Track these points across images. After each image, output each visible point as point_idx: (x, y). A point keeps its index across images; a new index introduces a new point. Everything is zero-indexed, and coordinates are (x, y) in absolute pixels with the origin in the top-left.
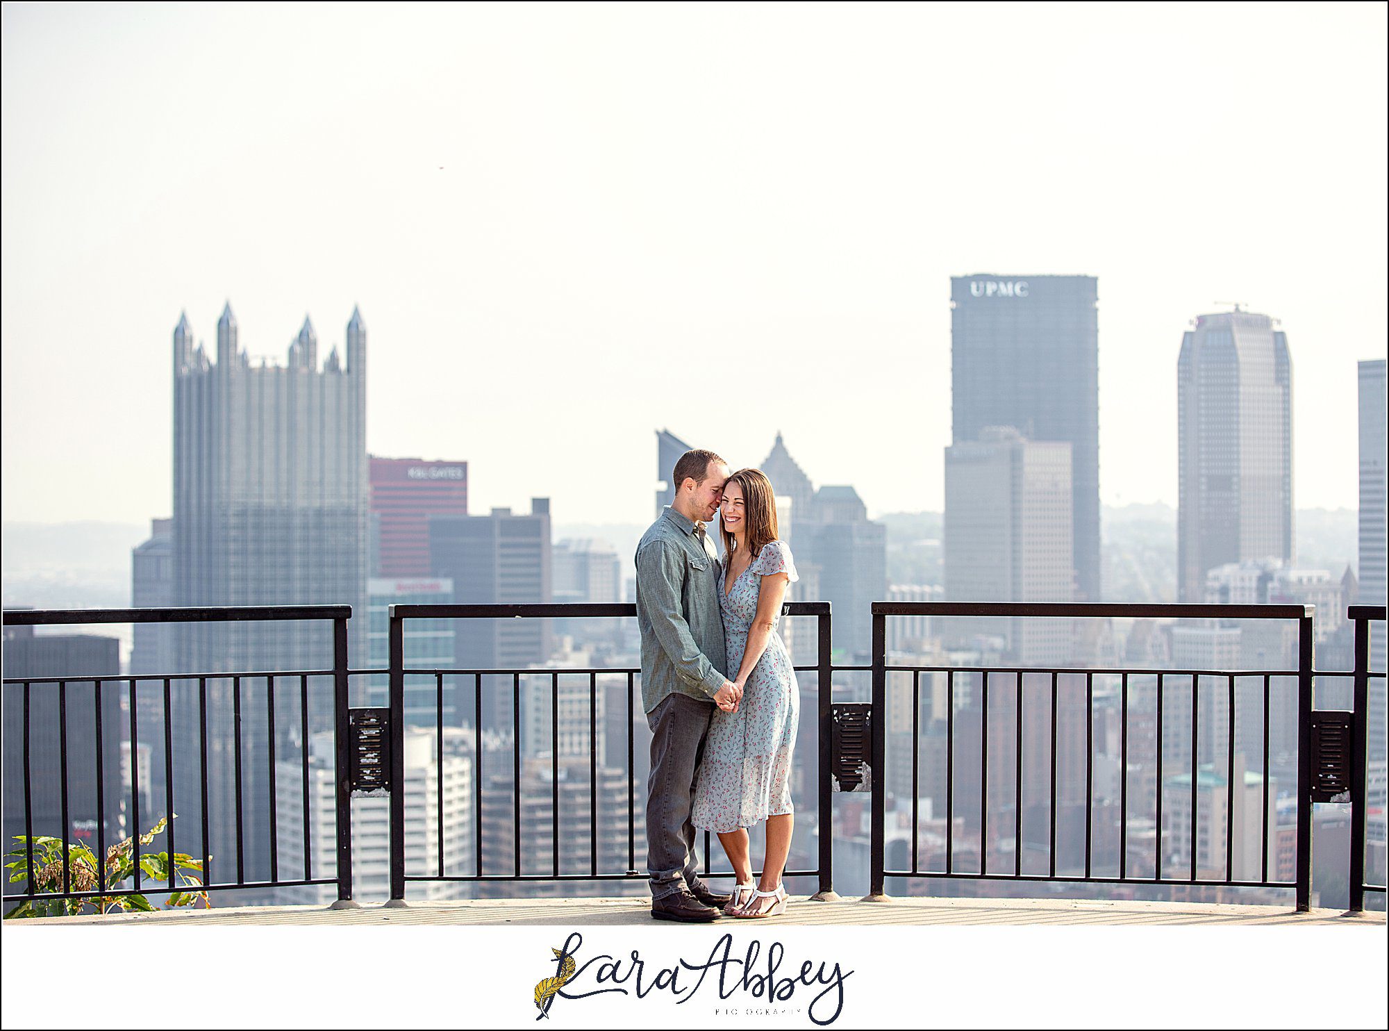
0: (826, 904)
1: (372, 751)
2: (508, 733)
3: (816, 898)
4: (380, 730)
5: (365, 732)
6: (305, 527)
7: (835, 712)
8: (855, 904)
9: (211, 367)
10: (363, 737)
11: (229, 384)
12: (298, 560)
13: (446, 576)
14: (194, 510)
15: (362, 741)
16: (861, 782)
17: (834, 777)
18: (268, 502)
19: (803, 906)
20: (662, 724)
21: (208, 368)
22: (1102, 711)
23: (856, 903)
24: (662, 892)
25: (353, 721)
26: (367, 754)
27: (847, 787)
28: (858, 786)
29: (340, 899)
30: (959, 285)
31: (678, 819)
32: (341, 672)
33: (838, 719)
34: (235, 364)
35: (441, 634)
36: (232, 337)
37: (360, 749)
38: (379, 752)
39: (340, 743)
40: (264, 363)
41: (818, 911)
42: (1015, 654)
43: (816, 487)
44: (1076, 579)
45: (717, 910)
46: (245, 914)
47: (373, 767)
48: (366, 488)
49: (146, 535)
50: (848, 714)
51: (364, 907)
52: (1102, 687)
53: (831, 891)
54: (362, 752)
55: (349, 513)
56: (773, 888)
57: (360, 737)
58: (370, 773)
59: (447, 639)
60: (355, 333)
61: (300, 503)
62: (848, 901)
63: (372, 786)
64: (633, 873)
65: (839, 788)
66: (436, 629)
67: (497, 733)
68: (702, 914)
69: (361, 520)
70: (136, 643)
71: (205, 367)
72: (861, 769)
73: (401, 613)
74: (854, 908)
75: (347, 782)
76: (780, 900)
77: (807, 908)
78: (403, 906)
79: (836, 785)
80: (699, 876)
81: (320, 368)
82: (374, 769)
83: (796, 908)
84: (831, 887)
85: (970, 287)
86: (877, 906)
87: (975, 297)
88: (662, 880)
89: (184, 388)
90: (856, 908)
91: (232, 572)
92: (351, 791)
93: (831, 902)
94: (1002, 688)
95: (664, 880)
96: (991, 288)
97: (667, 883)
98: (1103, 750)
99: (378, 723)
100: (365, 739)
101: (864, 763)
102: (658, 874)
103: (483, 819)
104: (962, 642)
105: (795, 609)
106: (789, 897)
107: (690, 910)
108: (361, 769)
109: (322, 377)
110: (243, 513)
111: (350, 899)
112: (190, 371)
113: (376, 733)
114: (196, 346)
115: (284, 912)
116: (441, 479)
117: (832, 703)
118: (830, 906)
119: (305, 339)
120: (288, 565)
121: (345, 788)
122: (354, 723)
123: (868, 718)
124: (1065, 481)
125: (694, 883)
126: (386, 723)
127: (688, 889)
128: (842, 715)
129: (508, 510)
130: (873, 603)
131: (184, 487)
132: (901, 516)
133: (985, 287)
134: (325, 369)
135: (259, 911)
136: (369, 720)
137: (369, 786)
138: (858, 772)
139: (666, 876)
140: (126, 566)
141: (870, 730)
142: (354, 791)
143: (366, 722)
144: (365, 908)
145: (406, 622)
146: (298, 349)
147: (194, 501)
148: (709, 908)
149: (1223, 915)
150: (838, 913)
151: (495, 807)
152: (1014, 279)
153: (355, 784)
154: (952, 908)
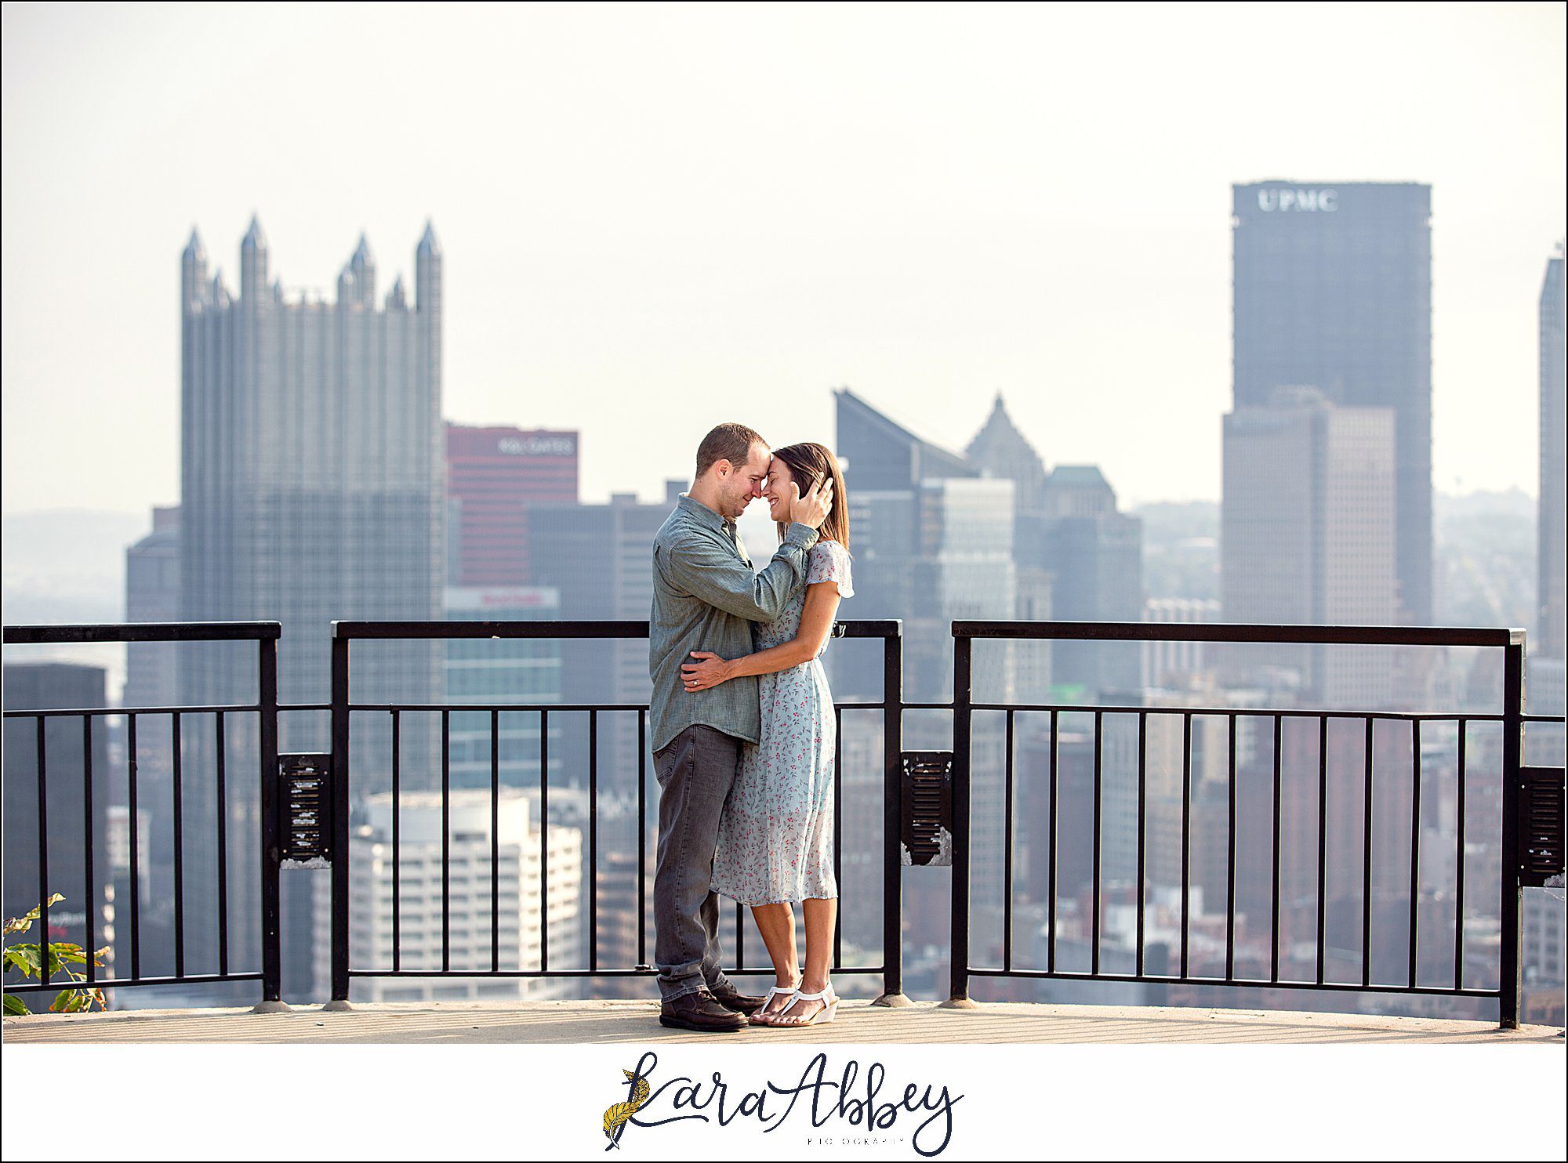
0: (891, 1011)
1: (308, 809)
2: (631, 796)
3: (880, 1002)
4: (319, 782)
5: (299, 785)
6: (360, 518)
7: (906, 762)
8: (929, 1011)
9: (232, 303)
10: (296, 791)
11: (257, 324)
12: (349, 562)
13: (550, 584)
14: (209, 494)
15: (295, 796)
16: (938, 853)
17: (903, 847)
18: (309, 484)
19: (864, 1012)
20: (676, 775)
21: (228, 303)
22: (1433, 771)
23: (929, 1009)
24: (673, 992)
25: (283, 770)
26: (301, 813)
27: (920, 859)
28: (935, 859)
29: (266, 999)
30: (1244, 195)
31: (696, 899)
32: (268, 708)
33: (909, 771)
34: (263, 298)
35: (542, 663)
36: (260, 263)
37: (292, 806)
38: (316, 810)
39: (265, 800)
40: (304, 297)
41: (878, 1019)
42: (1315, 693)
43: (1049, 466)
44: (1399, 593)
45: (742, 1016)
46: (140, 1019)
47: (309, 830)
48: (440, 466)
49: (144, 528)
50: (922, 765)
51: (296, 1010)
52: (1433, 740)
53: (899, 994)
54: (296, 811)
55: (420, 500)
56: (820, 987)
57: (293, 792)
58: (305, 837)
59: (549, 669)
60: (427, 258)
61: (352, 486)
62: (922, 1007)
63: (307, 854)
64: (644, 968)
65: (911, 860)
66: (536, 656)
67: (616, 796)
68: (723, 1020)
69: (435, 509)
70: (131, 673)
71: (224, 303)
72: (938, 837)
73: (346, 632)
74: (927, 1016)
75: (275, 850)
76: (827, 1005)
77: (865, 1015)
78: (346, 1009)
79: (906, 856)
80: (726, 973)
81: (380, 304)
82: (311, 832)
83: (851, 1015)
84: (899, 989)
85: (1257, 198)
86: (957, 1013)
87: (1266, 213)
88: (673, 976)
89: (196, 331)
90: (929, 1016)
91: (261, 579)
92: (280, 860)
93: (898, 1008)
94: (1300, 737)
95: (676, 976)
96: (1286, 199)
97: (679, 980)
98: (1434, 824)
99: (314, 774)
100: (299, 793)
101: (942, 828)
102: (670, 969)
103: (599, 912)
104: (1244, 676)
105: (855, 629)
106: (839, 1001)
107: (708, 1016)
108: (293, 833)
109: (383, 316)
110: (275, 500)
111: (278, 1000)
112: (203, 308)
113: (313, 786)
114: (211, 273)
115: (192, 1016)
116: (543, 455)
117: (902, 751)
118: (895, 1013)
119: (360, 265)
120: (335, 570)
121: (273, 856)
122: (284, 774)
123: (947, 771)
124: (1386, 459)
125: (718, 981)
126: (326, 773)
127: (707, 989)
128: (914, 766)
129: (632, 497)
130: (954, 622)
131: (195, 464)
132: (1165, 506)
133: (1279, 198)
134: (387, 306)
135: (160, 1015)
136: (304, 769)
137: (303, 854)
138: (934, 840)
139: (679, 971)
140: (116, 571)
141: (950, 786)
142: (284, 860)
143: (300, 772)
144: (297, 1012)
145: (352, 643)
146: (350, 278)
147: (209, 482)
148: (733, 1013)
149: (1402, 1031)
150: (902, 1022)
151: (615, 895)
152: (1317, 187)
153: (285, 851)
154: (1054, 1017)
